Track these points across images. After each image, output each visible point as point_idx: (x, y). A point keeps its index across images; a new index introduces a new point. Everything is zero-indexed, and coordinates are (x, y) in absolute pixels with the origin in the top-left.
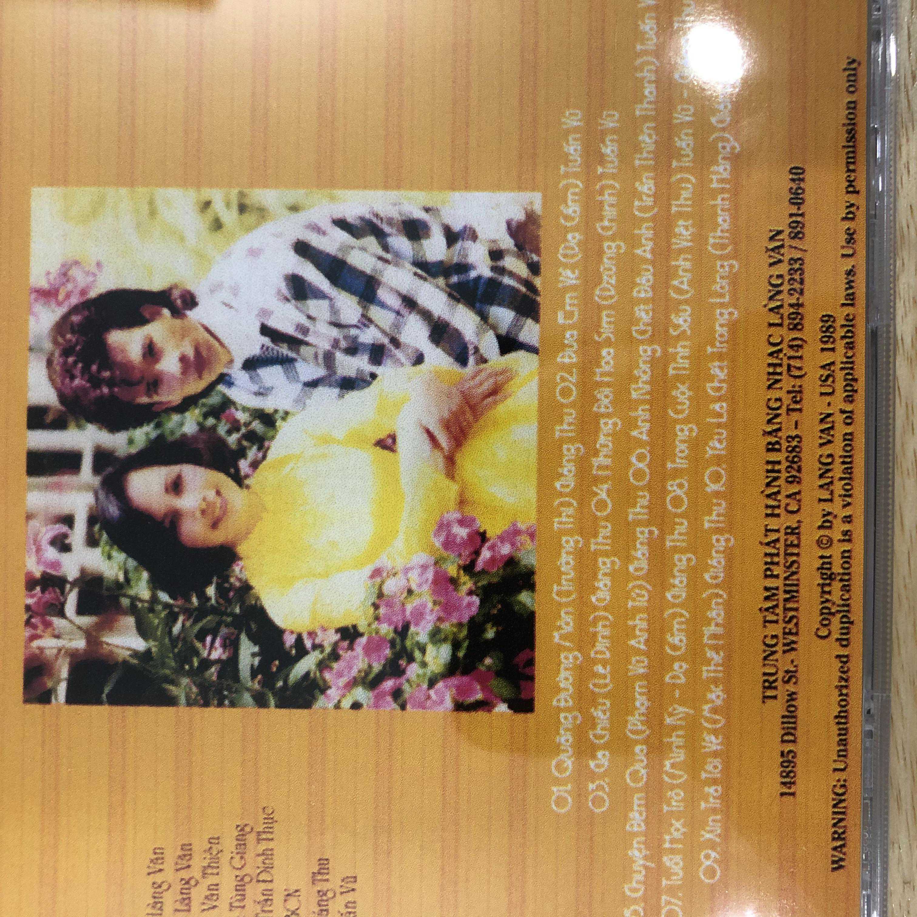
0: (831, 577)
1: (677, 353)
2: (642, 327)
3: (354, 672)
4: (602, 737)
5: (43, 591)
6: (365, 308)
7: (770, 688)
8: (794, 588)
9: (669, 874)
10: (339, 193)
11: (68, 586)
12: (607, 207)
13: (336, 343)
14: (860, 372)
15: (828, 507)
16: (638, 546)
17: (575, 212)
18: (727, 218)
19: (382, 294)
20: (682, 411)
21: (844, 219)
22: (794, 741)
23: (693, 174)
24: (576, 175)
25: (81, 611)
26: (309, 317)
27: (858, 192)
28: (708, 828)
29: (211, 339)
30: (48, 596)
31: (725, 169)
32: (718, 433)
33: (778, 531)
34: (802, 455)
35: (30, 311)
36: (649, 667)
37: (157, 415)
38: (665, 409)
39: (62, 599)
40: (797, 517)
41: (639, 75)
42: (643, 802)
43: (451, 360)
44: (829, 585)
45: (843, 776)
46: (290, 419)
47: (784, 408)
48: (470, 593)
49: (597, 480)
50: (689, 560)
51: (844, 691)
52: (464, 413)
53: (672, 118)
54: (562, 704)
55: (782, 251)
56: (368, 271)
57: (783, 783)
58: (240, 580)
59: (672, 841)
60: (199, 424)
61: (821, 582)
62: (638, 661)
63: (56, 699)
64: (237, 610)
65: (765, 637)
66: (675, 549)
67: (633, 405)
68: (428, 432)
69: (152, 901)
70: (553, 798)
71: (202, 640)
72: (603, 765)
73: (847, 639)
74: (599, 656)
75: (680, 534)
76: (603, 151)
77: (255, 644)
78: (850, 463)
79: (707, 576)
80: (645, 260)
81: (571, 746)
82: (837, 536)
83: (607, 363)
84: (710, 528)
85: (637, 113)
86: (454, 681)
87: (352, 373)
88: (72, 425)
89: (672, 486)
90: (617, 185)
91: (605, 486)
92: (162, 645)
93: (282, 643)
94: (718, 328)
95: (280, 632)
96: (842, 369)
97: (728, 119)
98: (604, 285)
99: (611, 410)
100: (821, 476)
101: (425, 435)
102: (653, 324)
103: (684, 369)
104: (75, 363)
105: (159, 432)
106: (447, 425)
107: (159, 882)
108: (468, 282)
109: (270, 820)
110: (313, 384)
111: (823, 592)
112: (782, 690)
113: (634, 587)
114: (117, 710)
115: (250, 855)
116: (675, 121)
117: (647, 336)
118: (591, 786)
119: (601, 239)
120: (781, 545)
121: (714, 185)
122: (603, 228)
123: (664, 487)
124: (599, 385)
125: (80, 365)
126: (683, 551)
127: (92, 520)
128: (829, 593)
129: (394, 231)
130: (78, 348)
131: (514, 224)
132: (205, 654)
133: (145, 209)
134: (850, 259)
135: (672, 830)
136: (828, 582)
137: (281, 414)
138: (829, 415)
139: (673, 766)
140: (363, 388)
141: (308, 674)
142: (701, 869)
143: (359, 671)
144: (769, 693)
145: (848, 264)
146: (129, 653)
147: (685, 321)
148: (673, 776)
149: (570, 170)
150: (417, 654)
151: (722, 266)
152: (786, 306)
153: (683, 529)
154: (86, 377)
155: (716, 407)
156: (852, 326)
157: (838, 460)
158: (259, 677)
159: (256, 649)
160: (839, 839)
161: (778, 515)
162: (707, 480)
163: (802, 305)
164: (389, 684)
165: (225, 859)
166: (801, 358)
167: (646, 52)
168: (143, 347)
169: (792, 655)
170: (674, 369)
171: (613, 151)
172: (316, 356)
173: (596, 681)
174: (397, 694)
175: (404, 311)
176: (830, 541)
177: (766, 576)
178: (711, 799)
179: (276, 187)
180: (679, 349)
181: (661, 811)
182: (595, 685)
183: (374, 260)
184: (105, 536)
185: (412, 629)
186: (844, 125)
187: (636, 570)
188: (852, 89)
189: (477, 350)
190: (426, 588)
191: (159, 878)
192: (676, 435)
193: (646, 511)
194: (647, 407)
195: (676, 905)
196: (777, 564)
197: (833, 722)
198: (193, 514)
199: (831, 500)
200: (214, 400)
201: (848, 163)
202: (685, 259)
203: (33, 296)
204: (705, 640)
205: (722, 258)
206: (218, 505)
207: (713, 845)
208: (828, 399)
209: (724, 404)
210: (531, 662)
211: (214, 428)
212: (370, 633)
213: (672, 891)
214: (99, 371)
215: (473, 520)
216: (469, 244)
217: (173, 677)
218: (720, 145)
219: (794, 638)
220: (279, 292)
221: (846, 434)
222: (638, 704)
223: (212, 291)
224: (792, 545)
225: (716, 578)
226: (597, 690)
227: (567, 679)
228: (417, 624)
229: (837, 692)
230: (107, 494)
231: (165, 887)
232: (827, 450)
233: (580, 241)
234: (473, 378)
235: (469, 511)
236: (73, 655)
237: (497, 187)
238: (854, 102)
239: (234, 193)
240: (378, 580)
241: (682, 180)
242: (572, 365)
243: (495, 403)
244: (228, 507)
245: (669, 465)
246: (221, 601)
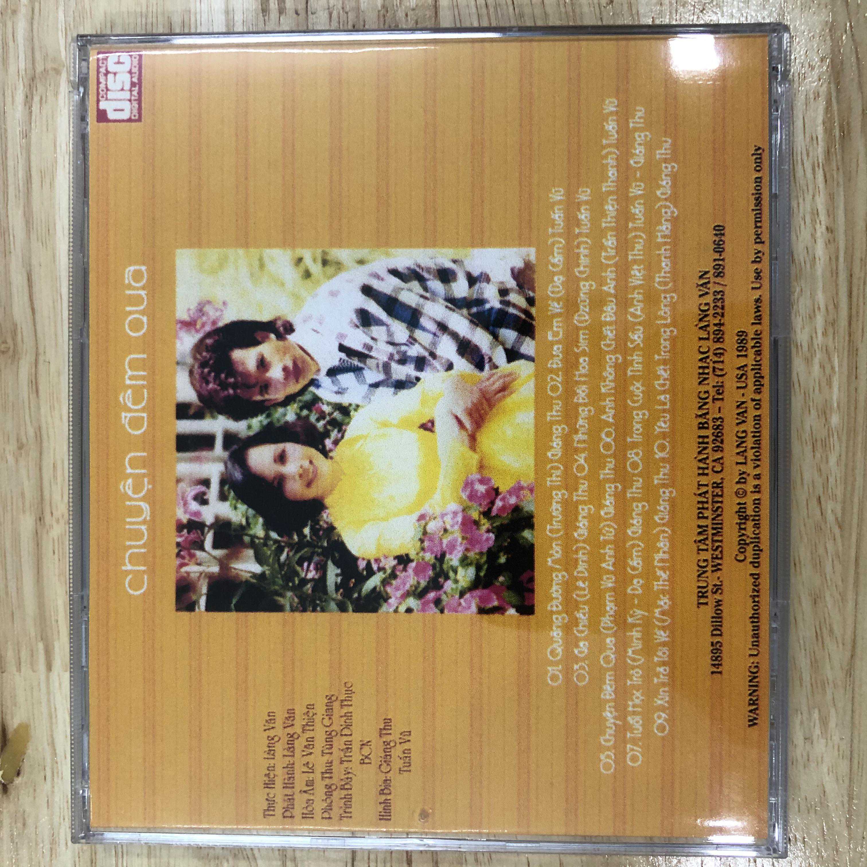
0: (746, 518)
1: (633, 360)
2: (608, 342)
3: (407, 587)
4: (582, 632)
5: (189, 532)
6: (412, 331)
7: (702, 597)
8: (719, 526)
9: (632, 729)
10: (393, 251)
11: (206, 529)
12: (582, 257)
13: (391, 357)
14: (766, 371)
15: (743, 468)
16: (607, 497)
17: (559, 261)
18: (669, 263)
19: (424, 321)
20: (638, 401)
21: (753, 262)
22: (721, 635)
23: (643, 232)
24: (560, 235)
25: (216, 546)
26: (373, 339)
27: (763, 243)
28: (660, 697)
29: (304, 354)
30: (192, 536)
31: (667, 228)
32: (664, 417)
33: (707, 485)
34: (724, 431)
35: (176, 336)
36: (615, 582)
37: (268, 408)
38: (625, 400)
39: (202, 538)
40: (720, 476)
41: (604, 162)
42: (613, 678)
43: (472, 367)
44: (745, 523)
45: (756, 659)
46: (360, 410)
47: (711, 397)
48: (488, 531)
49: (577, 451)
50: (643, 506)
51: (756, 599)
52: (482, 404)
53: (628, 192)
54: (554, 609)
55: (709, 286)
56: (414, 305)
57: (714, 665)
58: (327, 523)
59: (634, 706)
60: (297, 414)
61: (739, 521)
62: (608, 578)
63: (199, 608)
64: (325, 544)
65: (699, 560)
66: (633, 499)
67: (602, 397)
68: (457, 418)
69: (268, 749)
70: (549, 675)
71: (302, 566)
72: (583, 652)
73: (758, 562)
74: (580, 575)
75: (637, 488)
76: (579, 217)
77: (338, 567)
78: (759, 436)
79: (656, 518)
80: (609, 294)
81: (561, 638)
82: (750, 488)
83: (584, 368)
84: (658, 484)
85: (604, 189)
86: (478, 593)
87: (403, 378)
88: (208, 415)
89: (631, 454)
90: (589, 241)
91: (583, 455)
92: (273, 569)
93: (357, 566)
94: (662, 341)
95: (355, 559)
96: (752, 369)
97: (669, 192)
98: (581, 312)
99: (586, 401)
100: (738, 446)
101: (455, 421)
102: (617, 338)
103: (639, 371)
104: (209, 373)
105: (269, 420)
106: (470, 413)
107: (272, 736)
108: (484, 312)
109: (349, 691)
110: (376, 385)
111: (741, 529)
112: (712, 599)
113: (604, 526)
114: (242, 615)
115: (335, 717)
116: (631, 195)
117: (611, 348)
118: (576, 667)
119: (579, 279)
120: (709, 496)
121: (659, 240)
122: (580, 272)
123: (626, 455)
124: (578, 383)
125: (213, 374)
126: (639, 500)
127: (223, 482)
128: (745, 529)
129: (431, 277)
130: (211, 362)
131: (516, 271)
132: (303, 575)
133: (256, 264)
134: (758, 291)
135: (634, 697)
136: (743, 521)
137: (354, 406)
138: (743, 403)
139: (634, 652)
140: (410, 388)
141: (375, 588)
142: (655, 726)
143: (411, 586)
144: (702, 601)
145: (756, 295)
146: (250, 575)
147: (639, 337)
148: (634, 660)
149: (556, 231)
150: (451, 574)
151: (665, 298)
152: (711, 325)
153: (639, 485)
154: (217, 382)
155: (662, 397)
156: (760, 339)
157: (750, 435)
158: (341, 590)
159: (339, 571)
160: (753, 704)
161: (707, 474)
162: (656, 450)
163: (723, 324)
164: (432, 595)
165: (318, 719)
166: (722, 362)
167: (609, 146)
168: (257, 361)
169: (719, 574)
170: (632, 371)
171: (586, 217)
172: (378, 366)
173: (578, 592)
174: (437, 602)
175: (439, 333)
176: (745, 492)
177: (699, 518)
178: (661, 676)
179: (348, 246)
180: (635, 357)
181: (625, 684)
182: (577, 595)
183: (418, 297)
184: (232, 494)
185: (448, 556)
186: (753, 194)
187: (606, 514)
188: (758, 168)
189: (490, 359)
190: (457, 527)
191: (272, 733)
192: (634, 418)
193: (613, 472)
194: (613, 398)
195: (637, 751)
196: (707, 509)
197: (748, 621)
198: (294, 478)
199: (745, 463)
200: (307, 397)
201: (756, 221)
202: (638, 293)
203: (179, 325)
204: (656, 563)
205: (665, 291)
206: (311, 470)
207: (662, 709)
208: (742, 391)
209: (668, 396)
210: (532, 579)
211: (307, 417)
212: (418, 559)
213: (634, 740)
214: (226, 378)
215: (489, 480)
216: (484, 285)
217: (282, 591)
218: (663, 211)
219: (719, 561)
220: (352, 320)
221: (756, 416)
222: (608, 608)
223: (305, 321)
224: (717, 495)
225: (662, 519)
226: (578, 599)
227: (557, 591)
228: (451, 553)
229: (751, 600)
230: (233, 464)
231: (276, 739)
232: (743, 427)
233: (563, 282)
234: (488, 379)
235: (487, 474)
236: (211, 577)
237: (504, 244)
238: (760, 178)
239: (319, 251)
240: (423, 522)
241: (636, 237)
242: (558, 369)
243: (504, 397)
244: (319, 472)
245: (629, 440)
246: (314, 538)
